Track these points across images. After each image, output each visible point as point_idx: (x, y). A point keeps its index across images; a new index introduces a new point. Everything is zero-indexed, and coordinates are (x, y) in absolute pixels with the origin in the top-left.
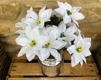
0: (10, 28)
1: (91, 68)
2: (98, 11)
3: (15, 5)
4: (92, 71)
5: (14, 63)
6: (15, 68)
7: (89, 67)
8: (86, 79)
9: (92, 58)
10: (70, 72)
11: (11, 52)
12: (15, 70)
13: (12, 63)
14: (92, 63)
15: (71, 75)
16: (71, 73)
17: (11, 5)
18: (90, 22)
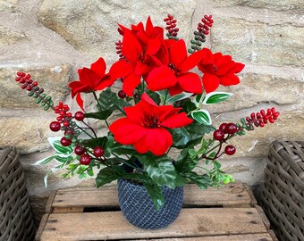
0: (43, 128)
1: (250, 218)
2: (252, 81)
3: (61, 70)
4: (253, 222)
5: (51, 215)
6: (54, 225)
7: (245, 216)
8: (239, 239)
9: (251, 197)
10: (196, 227)
11: (42, 196)
12: (54, 229)
13: (47, 215)
14: (253, 206)
15: (201, 233)
16: (201, 229)
17: (52, 69)
18: (236, 107)
